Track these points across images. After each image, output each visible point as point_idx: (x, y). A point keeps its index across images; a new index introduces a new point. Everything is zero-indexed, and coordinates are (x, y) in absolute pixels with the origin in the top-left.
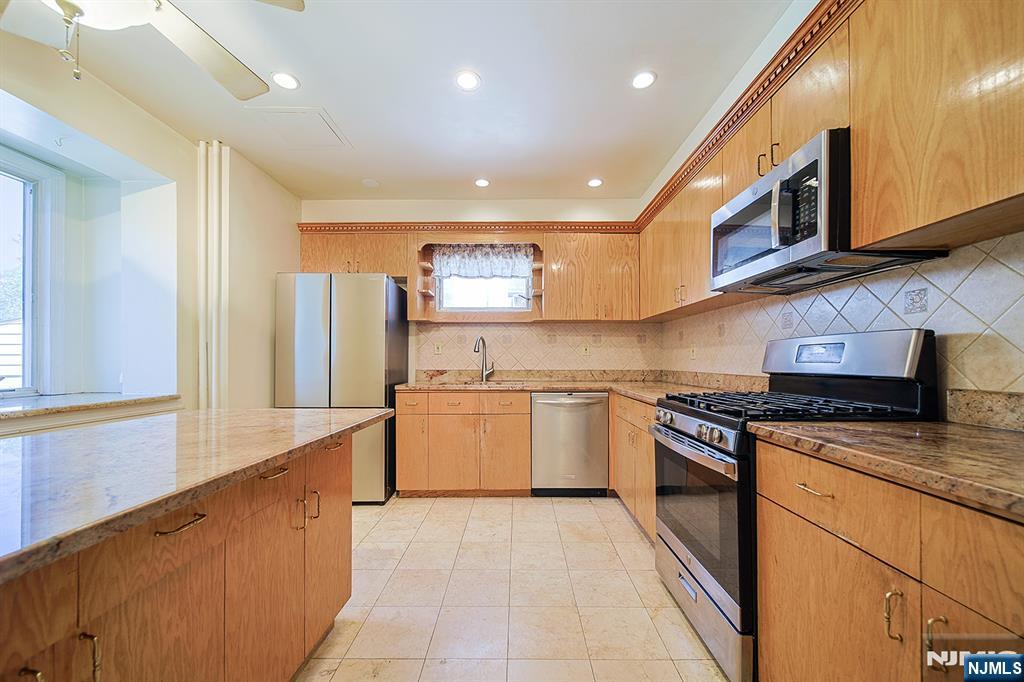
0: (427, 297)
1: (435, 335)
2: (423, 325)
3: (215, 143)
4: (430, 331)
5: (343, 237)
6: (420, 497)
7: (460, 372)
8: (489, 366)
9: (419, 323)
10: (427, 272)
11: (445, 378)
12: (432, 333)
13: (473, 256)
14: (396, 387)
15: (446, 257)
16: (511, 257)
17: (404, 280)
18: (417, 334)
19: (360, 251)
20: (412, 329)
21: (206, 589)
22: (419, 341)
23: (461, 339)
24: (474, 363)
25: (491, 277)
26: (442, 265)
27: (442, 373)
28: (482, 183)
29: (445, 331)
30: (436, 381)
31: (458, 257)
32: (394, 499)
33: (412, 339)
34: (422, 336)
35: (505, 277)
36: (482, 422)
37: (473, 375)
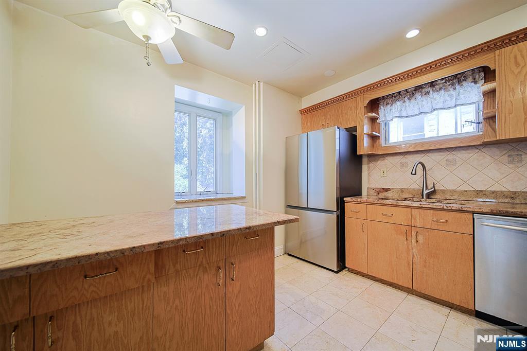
0: (374, 138)
1: (380, 163)
2: (373, 157)
3: (257, 82)
4: (378, 161)
5: (320, 111)
6: (363, 276)
7: (402, 191)
8: (430, 186)
9: (370, 156)
10: (373, 120)
11: (389, 194)
12: (379, 162)
13: (413, 99)
14: (345, 199)
15: (389, 106)
16: (455, 89)
17: (355, 129)
18: (368, 164)
19: (328, 117)
20: (365, 160)
21: (138, 309)
22: (369, 168)
23: (403, 165)
24: (415, 183)
25: (432, 112)
26: (385, 113)
27: (387, 190)
28: (413, 33)
29: (389, 160)
30: (382, 195)
31: (398, 103)
32: (344, 272)
33: (365, 167)
34: (371, 165)
35: (449, 108)
36: (414, 234)
37: (414, 193)
